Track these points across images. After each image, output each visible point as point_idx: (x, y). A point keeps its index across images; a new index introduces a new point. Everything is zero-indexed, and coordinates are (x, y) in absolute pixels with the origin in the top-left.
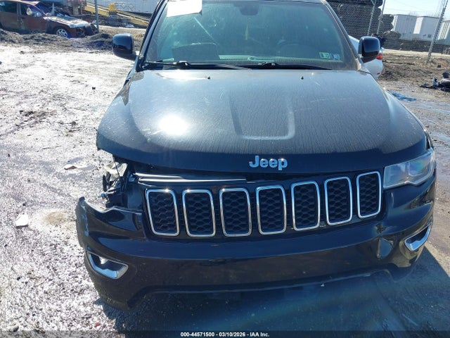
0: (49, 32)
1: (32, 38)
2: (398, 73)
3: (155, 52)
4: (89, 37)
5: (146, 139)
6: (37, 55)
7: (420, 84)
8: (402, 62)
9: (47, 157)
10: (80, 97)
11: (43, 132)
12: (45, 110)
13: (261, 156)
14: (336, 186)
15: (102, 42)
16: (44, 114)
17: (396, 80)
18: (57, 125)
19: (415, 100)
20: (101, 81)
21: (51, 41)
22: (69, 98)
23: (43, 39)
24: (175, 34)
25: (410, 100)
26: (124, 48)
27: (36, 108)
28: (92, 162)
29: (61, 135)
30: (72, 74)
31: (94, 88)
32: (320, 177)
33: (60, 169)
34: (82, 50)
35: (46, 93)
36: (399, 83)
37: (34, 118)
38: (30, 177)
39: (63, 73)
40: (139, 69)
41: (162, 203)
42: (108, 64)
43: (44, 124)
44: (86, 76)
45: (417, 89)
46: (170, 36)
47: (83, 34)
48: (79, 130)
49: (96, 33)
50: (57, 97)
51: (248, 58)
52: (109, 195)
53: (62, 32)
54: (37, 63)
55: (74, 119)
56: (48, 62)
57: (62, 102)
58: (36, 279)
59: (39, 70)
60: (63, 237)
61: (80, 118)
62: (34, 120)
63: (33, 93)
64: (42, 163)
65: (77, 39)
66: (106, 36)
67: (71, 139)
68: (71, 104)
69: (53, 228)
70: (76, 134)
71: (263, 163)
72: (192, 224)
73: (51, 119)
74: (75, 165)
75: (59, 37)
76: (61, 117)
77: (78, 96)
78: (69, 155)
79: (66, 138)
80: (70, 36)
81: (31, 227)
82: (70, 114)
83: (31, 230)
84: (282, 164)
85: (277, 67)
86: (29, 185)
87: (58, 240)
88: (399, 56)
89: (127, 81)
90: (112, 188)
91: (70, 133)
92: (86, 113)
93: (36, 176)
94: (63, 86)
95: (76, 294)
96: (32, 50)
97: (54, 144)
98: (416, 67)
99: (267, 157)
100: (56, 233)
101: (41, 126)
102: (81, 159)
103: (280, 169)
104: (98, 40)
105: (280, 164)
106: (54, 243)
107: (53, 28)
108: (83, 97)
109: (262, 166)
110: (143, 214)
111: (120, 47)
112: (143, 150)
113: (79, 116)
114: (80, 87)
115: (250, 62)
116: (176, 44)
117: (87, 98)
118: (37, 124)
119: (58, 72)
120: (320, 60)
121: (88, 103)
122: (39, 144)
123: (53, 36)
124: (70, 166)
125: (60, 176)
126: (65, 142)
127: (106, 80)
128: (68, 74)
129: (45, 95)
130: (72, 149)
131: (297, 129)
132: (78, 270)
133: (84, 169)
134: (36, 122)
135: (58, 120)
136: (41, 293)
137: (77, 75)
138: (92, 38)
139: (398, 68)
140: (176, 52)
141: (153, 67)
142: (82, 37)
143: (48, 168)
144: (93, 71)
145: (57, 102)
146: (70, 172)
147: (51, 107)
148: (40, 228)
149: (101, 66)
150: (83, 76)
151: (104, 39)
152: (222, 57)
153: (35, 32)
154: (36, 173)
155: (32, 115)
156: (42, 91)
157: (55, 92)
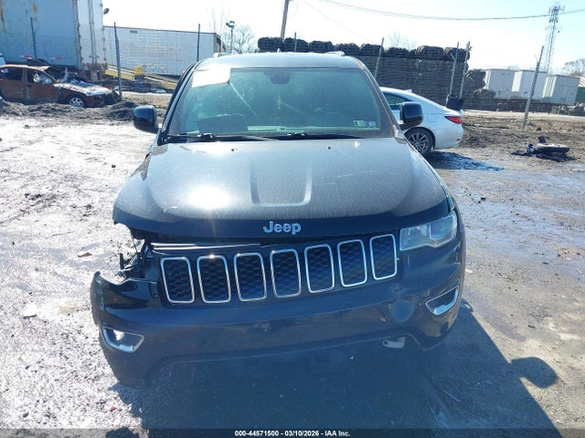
0: (60, 102)
1: (39, 109)
2: (486, 139)
3: (179, 123)
4: (110, 106)
5: (162, 210)
6: (45, 130)
7: (512, 151)
8: (493, 125)
9: (57, 244)
10: (97, 176)
11: (53, 217)
12: (55, 192)
13: (276, 221)
14: (349, 248)
15: (126, 111)
16: (54, 197)
17: (484, 147)
18: (69, 209)
19: (503, 169)
20: (123, 158)
21: (63, 112)
22: (85, 178)
23: (53, 110)
24: (201, 105)
25: (497, 169)
26: (147, 121)
27: (44, 191)
28: (110, 248)
29: (74, 220)
30: (88, 151)
31: (114, 166)
32: (333, 240)
33: (73, 257)
34: (101, 121)
35: (56, 172)
36: (488, 150)
37: (42, 201)
38: (38, 266)
39: (78, 150)
40: (160, 143)
41: (176, 270)
42: (132, 137)
43: (54, 208)
44: (104, 153)
45: (506, 156)
46: (195, 108)
47: (102, 103)
48: (95, 213)
49: (119, 101)
50: (70, 178)
51: (278, 129)
52: (126, 272)
53: (77, 101)
54: (45, 138)
55: (90, 202)
56: (60, 138)
57: (75, 183)
58: (47, 367)
59: (47, 147)
60: (75, 326)
61: (97, 200)
62: (41, 205)
63: (40, 173)
64: (51, 250)
65: (96, 110)
66: (131, 105)
67: (85, 224)
68: (87, 184)
69: (65, 317)
70: (92, 219)
71: (278, 228)
72: (208, 290)
73: (62, 202)
74: (89, 251)
75: (73, 107)
76: (74, 200)
77: (95, 175)
78: (84, 242)
79: (80, 223)
80: (86, 106)
81: (40, 317)
82: (84, 196)
83: (40, 320)
84: (295, 229)
85: (307, 137)
86: (38, 274)
87: (71, 329)
88: (490, 119)
89: (148, 155)
90: (129, 266)
91: (85, 218)
92: (104, 195)
93: (44, 264)
94: (77, 164)
95: (91, 381)
96: (39, 123)
97: (65, 230)
98: (509, 131)
99: (282, 222)
100: (68, 322)
101: (50, 209)
102: (97, 245)
103: (294, 233)
104: (121, 109)
105: (294, 228)
106: (66, 332)
107: (66, 97)
108: (100, 177)
109: (276, 230)
110: (159, 283)
111: (142, 119)
112: (158, 220)
113: (95, 199)
114: (97, 165)
115: (278, 133)
116: (201, 115)
117: (106, 177)
118: (46, 209)
119: (70, 148)
120: (353, 128)
121: (107, 183)
122: (48, 231)
123: (65, 106)
124: (84, 253)
125: (72, 264)
126: (78, 227)
127: (129, 156)
128: (83, 151)
129: (55, 176)
130: (87, 235)
131: (313, 196)
132: (92, 358)
133: (101, 256)
134: (45, 206)
135: (71, 203)
136: (52, 381)
137: (94, 152)
138: (114, 108)
139: (486, 132)
140: (201, 124)
141: (176, 140)
142: (101, 106)
143: (58, 256)
144: (113, 146)
145: (70, 183)
146: (84, 259)
147: (62, 189)
148: (49, 317)
149: (123, 140)
150: (101, 152)
151: (127, 109)
152: (250, 128)
153: (44, 102)
154: (45, 262)
155: (39, 199)
156: (52, 171)
157: (67, 172)
